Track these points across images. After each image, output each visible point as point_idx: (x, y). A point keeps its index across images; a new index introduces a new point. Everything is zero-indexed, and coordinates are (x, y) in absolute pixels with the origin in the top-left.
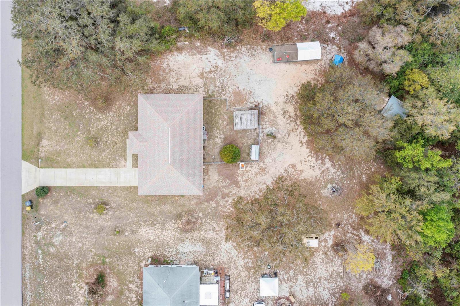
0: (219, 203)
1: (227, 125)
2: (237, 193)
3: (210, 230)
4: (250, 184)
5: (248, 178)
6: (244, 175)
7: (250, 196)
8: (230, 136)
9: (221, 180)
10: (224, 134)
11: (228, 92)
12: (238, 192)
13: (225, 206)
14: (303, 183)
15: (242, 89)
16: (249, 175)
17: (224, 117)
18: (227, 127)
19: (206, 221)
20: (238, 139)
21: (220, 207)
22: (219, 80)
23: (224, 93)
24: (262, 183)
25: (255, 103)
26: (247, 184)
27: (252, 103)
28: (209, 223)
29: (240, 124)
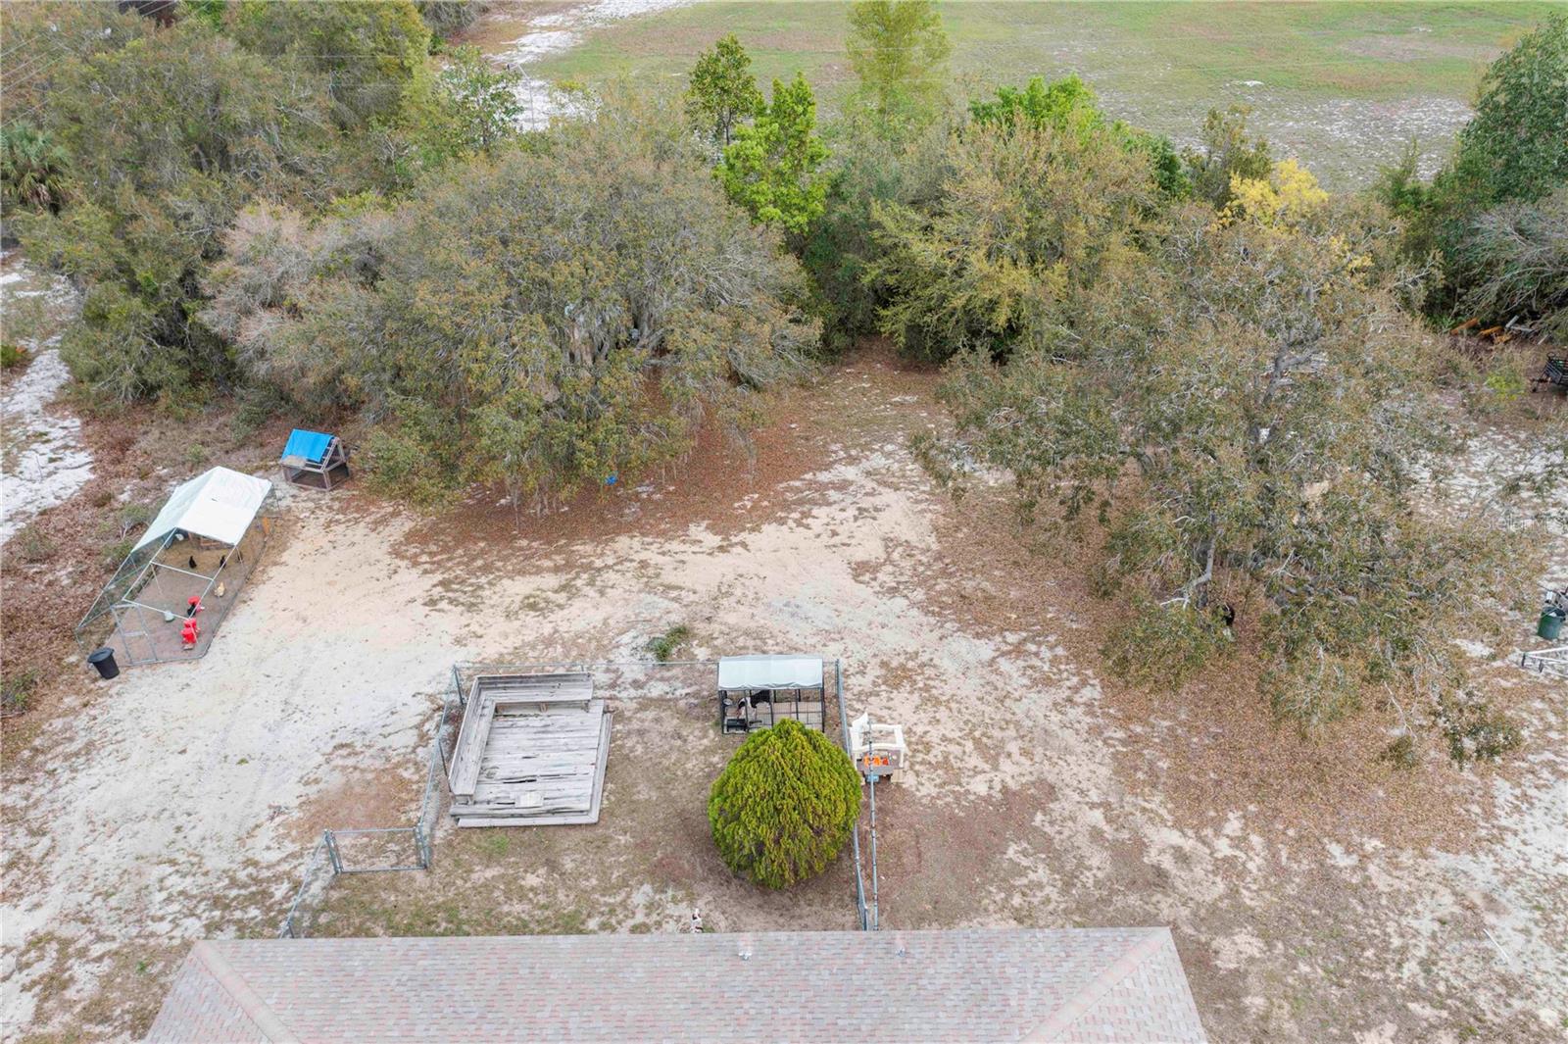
0: (1213, 910)
1: (552, 866)
2: (1094, 796)
3: (1487, 957)
4: (1012, 732)
5: (969, 745)
6: (945, 763)
7: (1096, 731)
8: (642, 845)
9: (1017, 900)
10: (624, 883)
11: (285, 867)
12: (1083, 793)
13: (1227, 867)
14: (960, 535)
15: (301, 789)
16: (944, 739)
17: (488, 886)
18: (568, 865)
19: (1416, 993)
20: (673, 801)
21: (1247, 898)
22: (153, 927)
23: (280, 891)
24: (993, 678)
25: (429, 726)
26: (1013, 747)
27: (424, 739)
28: (1426, 965)
29: (554, 785)
